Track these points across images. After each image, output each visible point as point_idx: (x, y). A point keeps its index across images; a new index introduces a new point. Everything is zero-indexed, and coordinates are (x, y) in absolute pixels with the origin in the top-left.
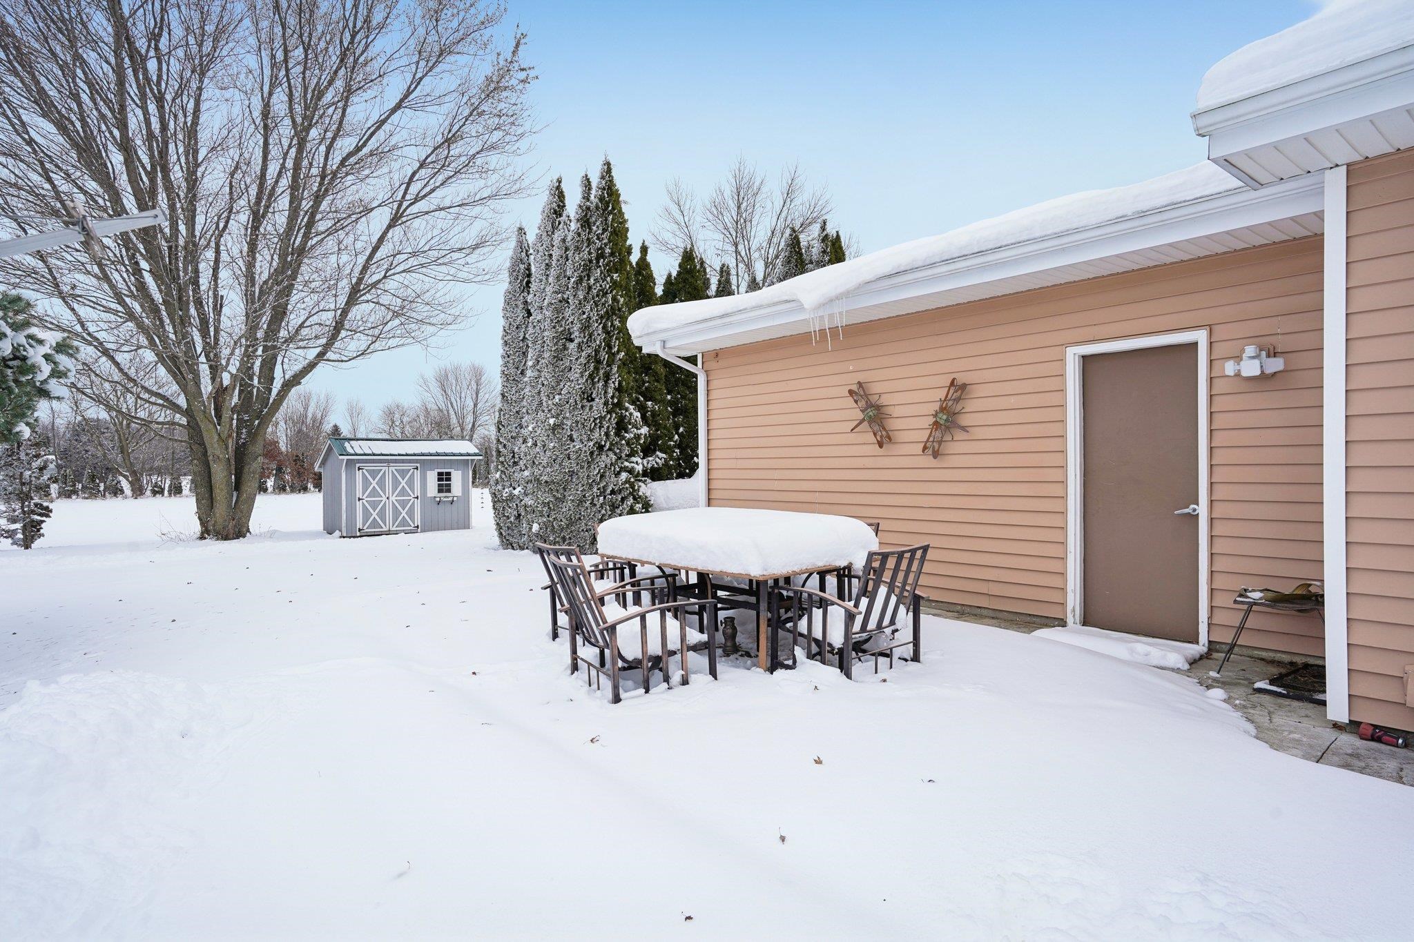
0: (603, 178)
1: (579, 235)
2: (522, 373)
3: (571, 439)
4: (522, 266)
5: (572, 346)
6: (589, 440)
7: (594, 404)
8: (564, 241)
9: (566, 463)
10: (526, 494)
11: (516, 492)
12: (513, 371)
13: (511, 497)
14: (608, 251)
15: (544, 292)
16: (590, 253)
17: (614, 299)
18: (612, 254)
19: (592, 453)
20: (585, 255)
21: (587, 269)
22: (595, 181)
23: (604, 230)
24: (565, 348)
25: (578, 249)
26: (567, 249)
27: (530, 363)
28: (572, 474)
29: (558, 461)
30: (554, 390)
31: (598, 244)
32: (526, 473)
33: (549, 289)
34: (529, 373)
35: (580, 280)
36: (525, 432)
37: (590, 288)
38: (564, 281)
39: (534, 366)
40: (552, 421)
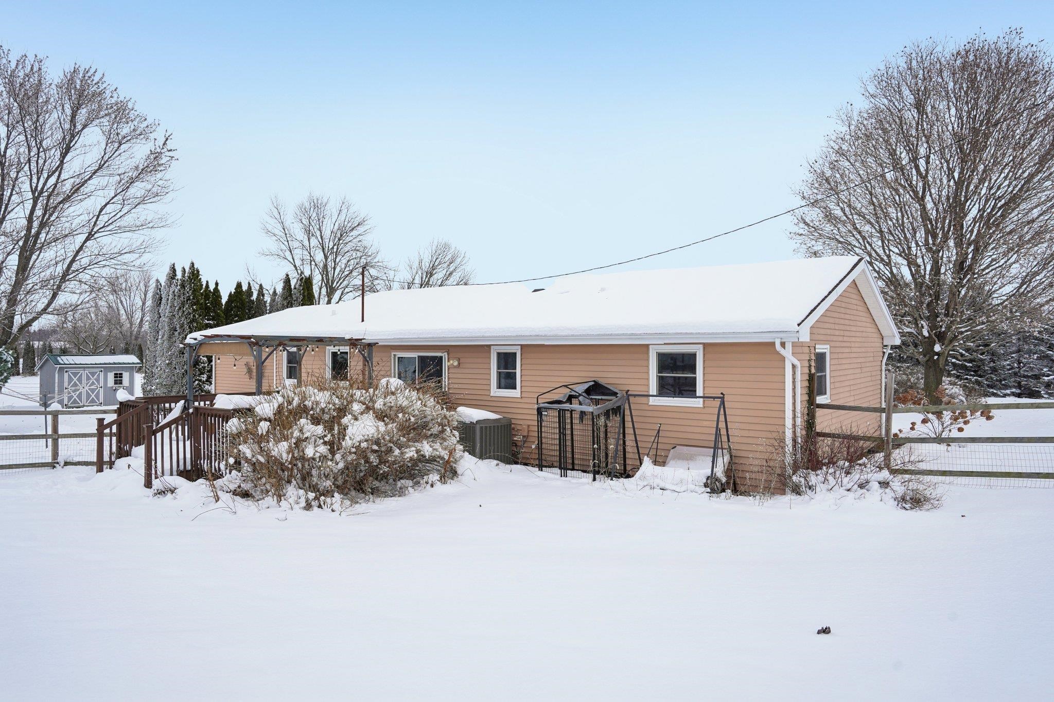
0: (190, 269)
1: (180, 291)
2: (157, 340)
3: (175, 368)
4: (158, 296)
5: (176, 333)
6: (183, 369)
7: (185, 355)
8: (174, 292)
9: (173, 378)
10: (157, 389)
11: (153, 388)
12: (152, 339)
13: (151, 390)
14: (191, 298)
15: (165, 309)
16: (184, 298)
17: (194, 316)
18: (193, 299)
19: (183, 374)
20: (182, 299)
21: (183, 304)
22: (187, 270)
23: (190, 290)
24: (173, 334)
25: (179, 296)
26: (175, 296)
27: (160, 337)
28: (175, 382)
29: (170, 377)
30: (169, 349)
31: (188, 295)
32: (157, 381)
33: (167, 311)
34: (159, 341)
35: (180, 308)
36: (157, 364)
37: (184, 312)
38: (173, 308)
39: (161, 338)
40: (167, 362)
